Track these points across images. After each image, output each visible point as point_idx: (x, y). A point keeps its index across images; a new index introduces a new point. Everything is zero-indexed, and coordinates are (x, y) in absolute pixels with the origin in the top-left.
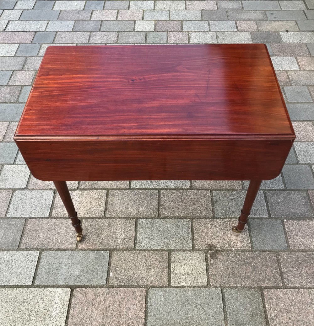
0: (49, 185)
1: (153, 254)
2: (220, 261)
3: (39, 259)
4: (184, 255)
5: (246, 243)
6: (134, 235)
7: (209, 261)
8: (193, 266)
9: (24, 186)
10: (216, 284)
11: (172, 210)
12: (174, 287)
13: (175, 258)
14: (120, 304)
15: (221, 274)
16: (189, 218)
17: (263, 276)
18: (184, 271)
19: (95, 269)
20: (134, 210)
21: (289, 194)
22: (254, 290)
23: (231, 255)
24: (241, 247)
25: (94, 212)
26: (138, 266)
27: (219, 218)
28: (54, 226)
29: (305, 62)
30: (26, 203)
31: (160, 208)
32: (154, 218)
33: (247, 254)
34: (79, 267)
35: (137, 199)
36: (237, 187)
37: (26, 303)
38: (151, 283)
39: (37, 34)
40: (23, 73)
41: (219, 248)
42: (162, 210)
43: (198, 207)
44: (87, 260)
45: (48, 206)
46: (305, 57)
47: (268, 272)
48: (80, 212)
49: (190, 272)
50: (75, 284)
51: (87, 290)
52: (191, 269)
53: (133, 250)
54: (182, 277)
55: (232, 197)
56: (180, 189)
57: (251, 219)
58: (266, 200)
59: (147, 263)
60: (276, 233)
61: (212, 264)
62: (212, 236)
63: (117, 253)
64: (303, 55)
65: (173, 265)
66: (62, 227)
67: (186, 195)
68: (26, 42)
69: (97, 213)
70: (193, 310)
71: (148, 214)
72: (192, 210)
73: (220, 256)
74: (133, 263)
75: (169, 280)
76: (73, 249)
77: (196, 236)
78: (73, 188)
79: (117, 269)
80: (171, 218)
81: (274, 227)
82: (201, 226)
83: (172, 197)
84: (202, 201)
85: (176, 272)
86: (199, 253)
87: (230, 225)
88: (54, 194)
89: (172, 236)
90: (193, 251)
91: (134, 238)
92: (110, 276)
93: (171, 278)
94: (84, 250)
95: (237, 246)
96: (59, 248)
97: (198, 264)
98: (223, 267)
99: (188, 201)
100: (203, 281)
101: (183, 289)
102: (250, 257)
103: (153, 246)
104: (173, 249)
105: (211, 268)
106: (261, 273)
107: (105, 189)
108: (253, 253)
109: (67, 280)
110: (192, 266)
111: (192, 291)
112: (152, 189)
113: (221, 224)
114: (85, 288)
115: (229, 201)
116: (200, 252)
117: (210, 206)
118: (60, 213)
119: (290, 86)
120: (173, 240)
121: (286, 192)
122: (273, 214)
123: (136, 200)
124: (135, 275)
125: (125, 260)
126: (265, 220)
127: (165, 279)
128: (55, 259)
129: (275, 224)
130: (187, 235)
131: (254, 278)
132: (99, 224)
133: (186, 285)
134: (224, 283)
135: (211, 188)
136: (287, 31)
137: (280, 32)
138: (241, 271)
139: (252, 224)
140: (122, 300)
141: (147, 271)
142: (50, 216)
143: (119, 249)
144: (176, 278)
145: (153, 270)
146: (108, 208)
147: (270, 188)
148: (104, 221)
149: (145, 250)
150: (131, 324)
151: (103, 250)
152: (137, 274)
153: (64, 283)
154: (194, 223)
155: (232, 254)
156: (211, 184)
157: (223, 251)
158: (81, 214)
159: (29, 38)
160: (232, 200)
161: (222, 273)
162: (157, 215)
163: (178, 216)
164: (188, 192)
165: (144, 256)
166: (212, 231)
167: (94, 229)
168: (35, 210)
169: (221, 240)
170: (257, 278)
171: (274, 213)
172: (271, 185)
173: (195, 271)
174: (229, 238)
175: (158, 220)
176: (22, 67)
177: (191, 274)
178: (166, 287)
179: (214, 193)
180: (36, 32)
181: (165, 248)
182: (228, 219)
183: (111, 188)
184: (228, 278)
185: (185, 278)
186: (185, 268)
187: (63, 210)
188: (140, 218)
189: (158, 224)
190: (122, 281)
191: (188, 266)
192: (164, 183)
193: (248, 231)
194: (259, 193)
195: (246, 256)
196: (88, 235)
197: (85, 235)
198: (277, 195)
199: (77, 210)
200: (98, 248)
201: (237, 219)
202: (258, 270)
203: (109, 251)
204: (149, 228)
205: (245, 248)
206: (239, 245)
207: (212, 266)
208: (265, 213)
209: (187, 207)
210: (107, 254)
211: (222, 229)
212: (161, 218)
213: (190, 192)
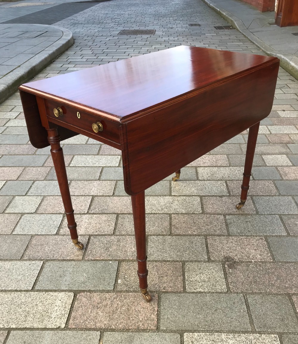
0: (58, 211)
1: (165, 264)
2: (239, 270)
3: (42, 268)
4: (199, 265)
5: (267, 256)
7: (227, 271)
8: (209, 275)
9: (33, 211)
10: (236, 290)
11: (184, 229)
12: (190, 293)
13: (189, 268)
14: (129, 307)
15: (241, 282)
16: (203, 236)
17: (289, 284)
18: (201, 279)
19: (101, 276)
22: (281, 297)
23: (250, 265)
24: (261, 259)
25: (103, 231)
27: (234, 236)
28: (60, 241)
30: (33, 224)
31: (172, 228)
32: (166, 235)
34: (85, 275)
36: (251, 213)
37: (23, 305)
38: (164, 289)
41: (238, 260)
42: (174, 230)
43: (212, 227)
44: (94, 269)
45: (56, 226)
47: (294, 280)
48: (89, 231)
49: (207, 280)
50: (80, 289)
51: (92, 295)
52: (208, 277)
54: (199, 284)
55: (247, 220)
56: (191, 214)
57: (270, 237)
58: (283, 223)
59: (159, 272)
62: (229, 250)
63: (126, 263)
65: (188, 273)
66: (69, 242)
67: (198, 218)
69: (106, 231)
70: (213, 314)
71: (160, 232)
72: (206, 229)
73: (239, 266)
75: (183, 287)
76: (80, 260)
77: (211, 250)
78: (83, 212)
79: (126, 276)
80: (184, 235)
81: (294, 243)
82: (216, 242)
83: (183, 219)
84: (215, 223)
85: (191, 279)
86: (215, 264)
87: (247, 241)
88: (63, 217)
89: (185, 250)
90: (209, 262)
92: (118, 282)
93: (185, 285)
94: (91, 261)
95: (256, 258)
96: (64, 259)
97: (215, 273)
98: (244, 276)
99: (201, 223)
100: (222, 288)
101: (200, 294)
102: (272, 268)
103: (165, 258)
104: (187, 260)
105: (230, 277)
106: (287, 282)
107: (115, 214)
108: (276, 265)
109: (71, 286)
110: (208, 275)
111: (210, 296)
112: (163, 214)
113: (237, 241)
114: (90, 293)
116: (217, 263)
117: (224, 227)
119: (293, 143)
120: (186, 253)
122: (291, 233)
125: (135, 269)
126: (285, 238)
127: (180, 285)
128: (59, 268)
129: (295, 240)
130: (201, 249)
131: (280, 285)
132: (108, 240)
133: (203, 291)
134: (246, 289)
135: (223, 213)
136: (284, 111)
137: (277, 111)
138: (264, 280)
139: (270, 241)
140: (131, 303)
141: (159, 279)
142: (57, 234)
143: (129, 260)
144: (192, 285)
145: (166, 278)
146: (117, 228)
147: (286, 213)
148: (113, 238)
149: (156, 261)
150: (141, 325)
151: (111, 260)
153: (67, 289)
154: (208, 240)
155: (252, 265)
156: (224, 210)
157: (242, 262)
158: (89, 232)
160: (247, 222)
161: (243, 281)
162: (169, 233)
163: (191, 234)
164: (200, 216)
165: (156, 266)
166: (228, 246)
167: (103, 243)
168: (42, 229)
169: (238, 253)
170: (283, 285)
171: (293, 232)
172: (286, 211)
173: (212, 279)
174: (247, 251)
175: (170, 237)
177: (208, 281)
178: (180, 292)
179: (227, 217)
181: (178, 259)
182: (244, 237)
183: (121, 213)
184: (250, 285)
185: (201, 285)
186: (201, 276)
188: (151, 235)
189: (170, 241)
190: (131, 287)
191: (204, 275)
192: (175, 210)
193: (267, 246)
194: (274, 217)
195: (268, 266)
196: (96, 249)
197: (92, 249)
198: (293, 218)
199: (85, 229)
200: (106, 259)
201: (254, 236)
202: (283, 278)
203: (118, 262)
204: (160, 243)
205: (265, 260)
206: (258, 257)
207: (231, 275)
208: (283, 232)
209: (200, 227)
210: (115, 264)
211: (239, 244)
212: (173, 236)
213: (202, 216)
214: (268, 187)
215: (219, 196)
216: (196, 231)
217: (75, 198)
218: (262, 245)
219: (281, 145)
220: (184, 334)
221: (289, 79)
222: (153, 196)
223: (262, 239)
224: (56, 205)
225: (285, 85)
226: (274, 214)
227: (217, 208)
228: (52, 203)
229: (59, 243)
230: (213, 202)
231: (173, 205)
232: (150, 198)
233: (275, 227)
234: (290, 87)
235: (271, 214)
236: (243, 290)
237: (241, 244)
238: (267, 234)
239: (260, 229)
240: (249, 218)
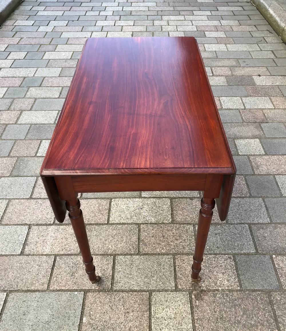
0: (24, 220)
1: (132, 295)
2: (205, 302)
3: (5, 302)
4: (166, 296)
5: (234, 282)
6: (111, 274)
7: (193, 303)
8: (176, 309)
10: (202, 330)
11: (152, 246)
13: (156, 299)
15: (207, 318)
16: (171, 255)
17: (255, 321)
18: (167, 315)
19: (66, 313)
20: (112, 246)
21: (275, 228)
23: (217, 295)
24: (228, 287)
25: (69, 248)
26: (115, 309)
28: (25, 264)
29: (278, 101)
31: (140, 244)
32: (134, 255)
33: (235, 294)
34: (49, 311)
35: (116, 234)
39: (26, 79)
40: (8, 113)
41: (205, 288)
42: (142, 247)
43: (181, 242)
44: (59, 303)
45: (21, 243)
46: (279, 98)
47: (260, 315)
48: (55, 249)
49: (173, 316)
52: (174, 312)
53: (110, 290)
54: (165, 322)
55: (216, 232)
56: (161, 224)
57: (238, 255)
58: (252, 235)
59: (125, 305)
60: (265, 271)
61: (197, 307)
63: (92, 294)
64: (277, 96)
65: (154, 307)
66: (34, 265)
67: (168, 230)
68: (15, 86)
69: (72, 249)
71: (127, 251)
72: (174, 245)
73: (206, 297)
74: (110, 306)
75: (149, 326)
76: (45, 290)
77: (178, 274)
78: (49, 223)
79: (91, 313)
80: (153, 254)
81: (262, 263)
82: (184, 264)
83: (152, 232)
84: (184, 236)
85: (157, 316)
86: (182, 293)
87: (215, 261)
88: (28, 230)
89: (152, 275)
90: (176, 292)
91: (111, 277)
92: (84, 321)
93: (151, 323)
94: (56, 291)
95: (224, 285)
96: (29, 289)
97: (181, 306)
98: (210, 310)
99: (170, 237)
100: (188, 327)
102: (239, 298)
103: (132, 286)
104: (154, 289)
105: (196, 311)
106: (253, 317)
108: (242, 293)
109: (35, 327)
110: (175, 309)
112: (132, 224)
113: (205, 261)
115: (213, 236)
116: (184, 293)
117: (193, 241)
118: (33, 249)
119: (267, 123)
120: (154, 279)
121: (272, 226)
122: (260, 249)
123: (115, 236)
124: (112, 320)
125: (101, 302)
126: (253, 256)
127: (146, 325)
128: (23, 302)
129: (263, 260)
130: (168, 273)
131: (246, 322)
132: (74, 262)
135: (193, 222)
136: (260, 76)
137: (253, 77)
138: (230, 315)
139: (238, 260)
141: (125, 316)
142: (22, 253)
143: (95, 289)
144: (158, 324)
145: (132, 314)
147: (255, 222)
148: (79, 258)
149: (123, 291)
151: (76, 290)
152: (113, 319)
154: (176, 260)
155: (219, 294)
156: (194, 218)
157: (209, 291)
158: (55, 251)
159: (18, 82)
160: (216, 234)
161: (209, 317)
162: (137, 252)
163: (160, 252)
164: (169, 227)
165: (122, 297)
167: (69, 267)
168: (6, 246)
169: (206, 278)
170: (248, 323)
171: (262, 248)
172: (255, 218)
173: (178, 314)
174: (215, 276)
175: (138, 257)
176: (8, 107)
177: (174, 318)
179: (197, 227)
180: (25, 78)
181: (145, 288)
182: (213, 256)
183: (89, 223)
184: (216, 323)
185: (167, 323)
186: (167, 311)
187: (36, 247)
188: (118, 255)
189: (137, 262)
190: (96, 328)
191: (170, 309)
192: (144, 218)
193: (235, 268)
194: (244, 227)
195: (234, 296)
196: (62, 274)
197: (58, 274)
198: (263, 228)
199: (51, 247)
200: (71, 288)
201: (222, 255)
202: (249, 313)
203: (83, 292)
204: (128, 266)
205: (232, 287)
206: (226, 284)
207: (198, 309)
208: (252, 248)
209: (169, 243)
210: (81, 295)
211: (207, 266)
212: (141, 255)
213: (172, 226)
214: (239, 185)
215: (189, 198)
216: (165, 248)
217: (42, 203)
218: (230, 266)
219: (254, 124)
221: (267, 30)
222: (122, 198)
223: (230, 258)
224: (21, 213)
225: (262, 39)
226: (243, 224)
227: (187, 215)
228: (18, 209)
229: (24, 266)
230: (183, 206)
231: (142, 211)
232: (119, 201)
233: (244, 242)
234: (268, 42)
235: (240, 224)
236: (209, 329)
237: (209, 266)
238: (235, 251)
239: (229, 244)
240: (219, 229)
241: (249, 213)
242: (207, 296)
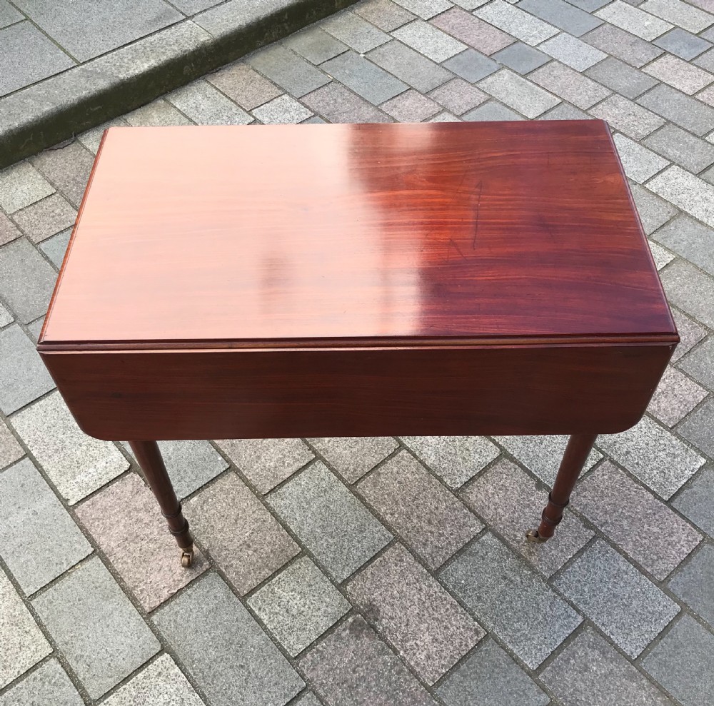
1: (278, 530)
2: (357, 645)
4: (318, 579)
6: (285, 477)
7: (340, 627)
8: (309, 608)
10: (308, 670)
11: (382, 495)
12: (247, 607)
13: (300, 568)
14: (158, 550)
15: (334, 665)
16: (394, 535)
18: (288, 602)
19: (185, 471)
21: (632, 677)
23: (386, 656)
24: (418, 664)
26: (239, 526)
27: (441, 583)
31: (368, 476)
32: (344, 481)
33: (415, 684)
36: (542, 568)
37: (69, 432)
38: (226, 567)
39: (516, 46)
40: (420, 101)
41: (381, 628)
42: (368, 482)
43: (431, 532)
44: (190, 450)
49: (294, 612)
51: (144, 489)
52: (303, 609)
53: (260, 496)
54: (276, 606)
55: (510, 575)
56: (436, 476)
57: (497, 642)
58: (567, 641)
59: (255, 534)
61: (339, 637)
62: (394, 598)
63: (236, 479)
65: (285, 576)
67: (434, 496)
68: (484, 50)
70: (231, 667)
71: (340, 467)
72: (415, 527)
73: (367, 639)
74: (238, 514)
75: (252, 590)
77: (369, 570)
79: (210, 500)
80: (369, 507)
81: (521, 696)
82: (396, 565)
83: (408, 475)
84: (449, 529)
85: (276, 589)
86: (341, 599)
87: (446, 611)
89: (334, 533)
90: (337, 588)
91: (280, 481)
92: (191, 501)
93: (260, 589)
95: (414, 654)
97: (319, 613)
98: (350, 661)
99: (426, 508)
100: (295, 645)
101: (255, 623)
102: (411, 695)
103: (292, 520)
104: (313, 552)
105: (330, 641)
108: (426, 696)
110: (307, 606)
111: (264, 641)
113: (432, 595)
114: (145, 486)
115: (494, 575)
116: (346, 601)
117: (451, 550)
120: (330, 540)
121: (629, 667)
122: (547, 675)
124: (222, 533)
125: (234, 499)
126: (520, 670)
127: (252, 582)
129: (531, 695)
130: (359, 554)
133: (265, 622)
134: (322, 684)
135: (492, 523)
138: (369, 698)
139: (486, 650)
140: (166, 547)
141: (240, 545)
143: (245, 477)
144: (265, 599)
145: (250, 552)
147: (606, 629)
149: (273, 514)
150: (139, 589)
151: (223, 456)
153: (131, 452)
154: (392, 549)
155: (391, 658)
156: (500, 519)
157: (382, 638)
159: (496, 45)
160: (505, 578)
161: (337, 667)
162: (352, 481)
163: (381, 514)
164: (442, 494)
165: (264, 521)
166: (404, 590)
169: (400, 617)
171: (554, 677)
172: (614, 625)
173: (303, 618)
174: (418, 630)
175: (345, 489)
176: (430, 89)
177: (293, 615)
178: (236, 594)
179: (487, 537)
180: (517, 41)
181: (303, 540)
182: (454, 601)
184: (338, 684)
185: (276, 611)
186: (294, 598)
188: (324, 461)
189: (337, 496)
191: (302, 600)
193: (464, 653)
194: (570, 616)
195: (409, 685)
198: (603, 653)
200: (221, 447)
201: (471, 615)
203: (229, 466)
205: (422, 672)
206: (418, 656)
207: (335, 640)
208: (535, 658)
209: (412, 514)
210: (222, 466)
211: (426, 604)
212: (351, 491)
213: (448, 496)
214: (669, 544)
215: (538, 480)
218: (461, 643)
220: (166, 654)
223: (477, 633)
226: (579, 611)
227: (495, 504)
230: (508, 485)
233: (536, 637)
235: (572, 605)
236: (317, 680)
237: (428, 607)
238: (500, 634)
239: (505, 612)
240: (521, 576)
241: (615, 605)
242: (370, 641)
